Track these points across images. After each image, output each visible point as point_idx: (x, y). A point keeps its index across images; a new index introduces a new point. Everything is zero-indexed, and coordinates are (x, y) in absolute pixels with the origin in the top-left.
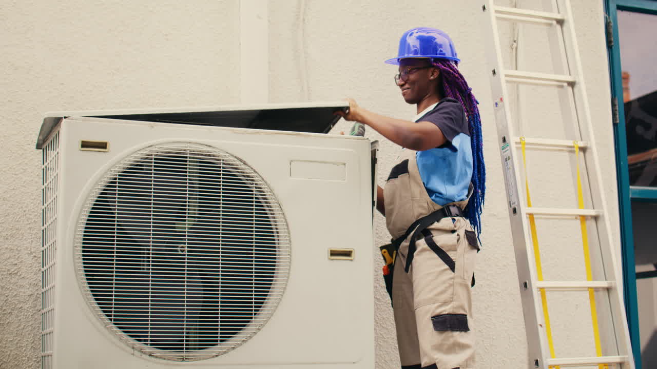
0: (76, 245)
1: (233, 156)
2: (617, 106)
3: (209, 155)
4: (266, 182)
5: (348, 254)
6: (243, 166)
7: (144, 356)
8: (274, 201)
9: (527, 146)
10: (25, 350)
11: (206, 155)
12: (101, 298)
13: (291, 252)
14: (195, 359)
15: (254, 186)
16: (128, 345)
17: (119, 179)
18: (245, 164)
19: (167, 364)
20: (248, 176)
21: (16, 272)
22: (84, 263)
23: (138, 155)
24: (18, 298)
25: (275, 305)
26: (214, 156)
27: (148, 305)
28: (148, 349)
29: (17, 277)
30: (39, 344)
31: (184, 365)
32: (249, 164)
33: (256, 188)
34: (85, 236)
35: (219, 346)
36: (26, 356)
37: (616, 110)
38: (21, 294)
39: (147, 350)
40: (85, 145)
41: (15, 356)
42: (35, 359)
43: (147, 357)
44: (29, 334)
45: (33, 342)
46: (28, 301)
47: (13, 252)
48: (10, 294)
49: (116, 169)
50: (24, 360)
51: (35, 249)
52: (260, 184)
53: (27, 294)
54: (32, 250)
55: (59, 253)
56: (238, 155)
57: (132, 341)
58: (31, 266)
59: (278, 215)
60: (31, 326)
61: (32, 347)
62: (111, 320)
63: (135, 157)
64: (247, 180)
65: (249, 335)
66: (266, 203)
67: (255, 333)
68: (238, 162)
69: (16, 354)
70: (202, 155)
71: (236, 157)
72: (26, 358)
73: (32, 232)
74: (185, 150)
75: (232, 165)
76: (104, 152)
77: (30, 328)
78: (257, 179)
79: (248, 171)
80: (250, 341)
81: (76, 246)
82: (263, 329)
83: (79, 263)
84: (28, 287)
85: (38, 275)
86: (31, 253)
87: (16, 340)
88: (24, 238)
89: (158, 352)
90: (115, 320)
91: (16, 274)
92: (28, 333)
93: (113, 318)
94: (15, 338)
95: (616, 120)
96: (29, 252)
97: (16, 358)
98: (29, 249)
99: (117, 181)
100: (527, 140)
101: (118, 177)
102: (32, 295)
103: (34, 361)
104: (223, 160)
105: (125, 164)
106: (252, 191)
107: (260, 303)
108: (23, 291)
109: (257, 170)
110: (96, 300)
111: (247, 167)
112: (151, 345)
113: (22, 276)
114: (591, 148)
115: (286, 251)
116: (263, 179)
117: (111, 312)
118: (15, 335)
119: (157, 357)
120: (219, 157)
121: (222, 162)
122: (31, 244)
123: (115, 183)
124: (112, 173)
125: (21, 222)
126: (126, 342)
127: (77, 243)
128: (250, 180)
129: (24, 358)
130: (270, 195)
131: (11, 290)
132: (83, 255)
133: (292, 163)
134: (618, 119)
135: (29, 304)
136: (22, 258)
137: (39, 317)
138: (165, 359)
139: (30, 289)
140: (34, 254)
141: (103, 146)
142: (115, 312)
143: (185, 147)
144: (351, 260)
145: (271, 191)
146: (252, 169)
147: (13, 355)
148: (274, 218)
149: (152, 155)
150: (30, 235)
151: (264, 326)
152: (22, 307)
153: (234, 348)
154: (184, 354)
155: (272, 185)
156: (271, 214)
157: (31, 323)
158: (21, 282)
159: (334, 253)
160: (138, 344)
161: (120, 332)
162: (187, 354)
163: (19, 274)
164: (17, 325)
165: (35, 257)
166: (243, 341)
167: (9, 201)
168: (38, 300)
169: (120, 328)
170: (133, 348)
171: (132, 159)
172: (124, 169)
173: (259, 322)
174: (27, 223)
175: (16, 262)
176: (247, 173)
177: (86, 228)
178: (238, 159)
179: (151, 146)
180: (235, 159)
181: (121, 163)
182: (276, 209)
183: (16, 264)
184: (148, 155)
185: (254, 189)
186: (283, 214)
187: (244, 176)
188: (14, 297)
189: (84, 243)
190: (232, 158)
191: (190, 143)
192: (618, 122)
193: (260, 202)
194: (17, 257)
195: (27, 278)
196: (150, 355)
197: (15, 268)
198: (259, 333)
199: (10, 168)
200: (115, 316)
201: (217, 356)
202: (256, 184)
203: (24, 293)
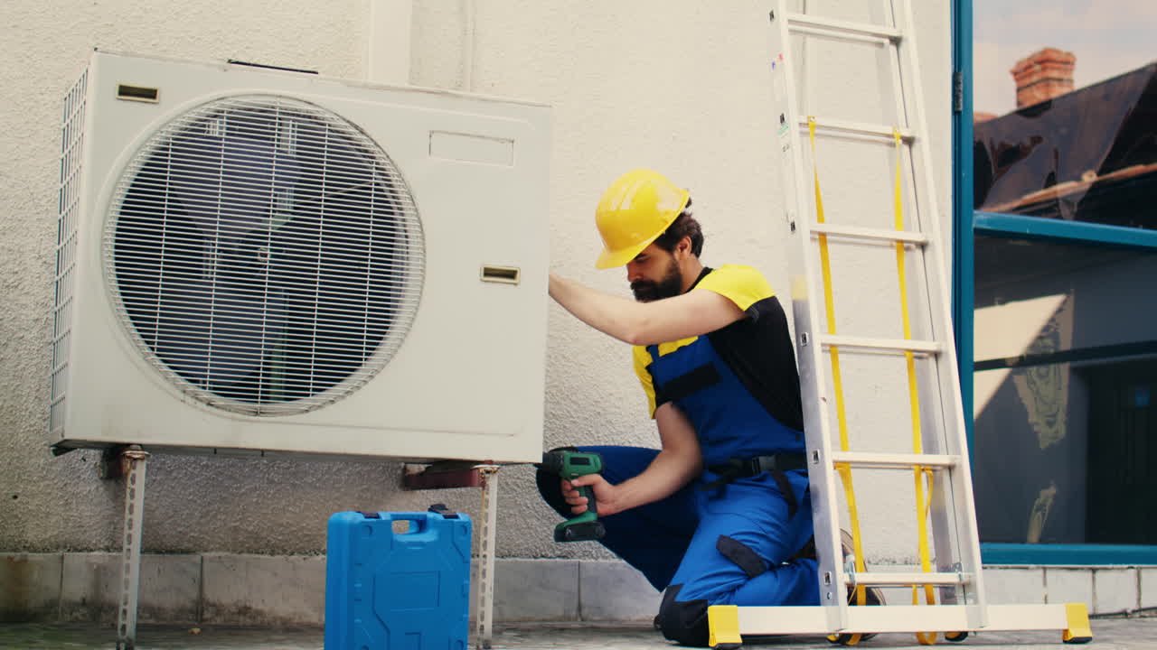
0: (106, 237)
1: (344, 119)
2: (962, 85)
3: (310, 117)
4: (392, 162)
5: (511, 275)
6: (359, 136)
7: (199, 404)
8: (403, 189)
9: (817, 131)
10: (25, 401)
11: (304, 116)
12: (140, 317)
13: (424, 266)
14: (275, 414)
15: (374, 165)
16: (177, 387)
17: (173, 144)
18: (362, 132)
19: (233, 419)
20: (366, 151)
21: (16, 284)
22: (117, 264)
23: (202, 111)
24: (17, 323)
25: (397, 342)
26: (316, 118)
27: (208, 330)
28: (206, 394)
29: (17, 292)
30: (48, 393)
31: (259, 421)
32: (369, 132)
33: (377, 168)
34: (119, 224)
35: (310, 397)
36: (27, 409)
37: (960, 91)
38: (23, 317)
39: (205, 396)
40: (125, 91)
41: (10, 409)
42: (40, 416)
43: (204, 406)
44: (32, 377)
45: (38, 390)
46: (32, 328)
47: (12, 254)
48: (6, 316)
49: (170, 129)
50: (24, 416)
51: (46, 252)
52: (384, 164)
53: (31, 318)
54: (41, 254)
55: (80, 248)
56: (353, 120)
57: (182, 381)
58: (39, 277)
59: (409, 212)
60: (35, 365)
61: (36, 397)
62: (153, 349)
63: (199, 114)
64: (364, 156)
65: (355, 384)
66: (391, 192)
67: (365, 382)
68: (352, 130)
69: (12, 406)
70: (298, 116)
71: (348, 122)
72: (28, 413)
73: (41, 226)
74: (273, 107)
75: (343, 133)
76: (153, 103)
77: (35, 369)
78: (379, 155)
79: (366, 143)
80: (357, 393)
81: (106, 239)
82: (377, 377)
83: (108, 263)
84: (33, 307)
85: (49, 291)
86: (40, 257)
87: (12, 385)
88: (30, 233)
89: (221, 401)
90: (159, 350)
91: (16, 287)
92: (30, 376)
93: (156, 346)
94: (12, 382)
95: (959, 106)
96: (37, 256)
97: (11, 412)
98: (37, 251)
99: (171, 146)
100: (819, 121)
101: (171, 141)
102: (37, 320)
103: (39, 418)
104: (329, 125)
105: (182, 122)
106: (371, 173)
107: (376, 338)
108: (24, 312)
109: (379, 143)
110: (132, 318)
111: (365, 137)
112: (210, 388)
113: (26, 291)
114: (920, 140)
115: (418, 265)
116: (388, 157)
117: (154, 337)
118: (11, 377)
119: (218, 407)
120: (323, 120)
121: (327, 127)
122: (41, 244)
123: (167, 149)
124: (163, 134)
125: (26, 211)
126: (174, 382)
127: (107, 234)
128: (368, 157)
129: (23, 413)
130: (397, 180)
131: (8, 311)
132: (116, 253)
133: (433, 136)
134: (961, 105)
135: (34, 333)
136: (25, 264)
137: (47, 351)
138: (230, 411)
139: (37, 311)
140: (44, 259)
141: (150, 94)
142: (159, 338)
143: (274, 102)
144: (515, 284)
145: (400, 175)
146: (372, 140)
147: (8, 407)
148: (402, 214)
149: (223, 112)
150: (39, 230)
151: (379, 372)
152: (23, 337)
153: (332, 402)
154: (258, 405)
155: (400, 166)
156: (398, 209)
157: (34, 362)
158: (23, 300)
159: (489, 273)
160: (192, 387)
161: (165, 367)
162: (264, 406)
163: (20, 287)
164: (15, 363)
165: (45, 262)
166: (348, 392)
167: (8, 177)
168: (48, 329)
169: (165, 361)
170: (184, 392)
171: (193, 115)
172: (181, 129)
173: (372, 365)
174: (35, 211)
175: (16, 269)
176: (364, 146)
177: (122, 213)
178: (352, 124)
179: (222, 99)
180: (348, 124)
181: (177, 122)
182: (405, 202)
183: (17, 273)
184: (218, 112)
185: (374, 170)
186: (416, 210)
187: (359, 150)
188: (11, 320)
189: (117, 235)
190: (345, 124)
191: (280, 96)
192: (961, 109)
193: (382, 190)
194: (17, 262)
195: (33, 295)
196: (209, 404)
197: (15, 277)
198: (371, 383)
199: (13, 128)
200: (159, 344)
201: (307, 411)
202: (377, 163)
203: (27, 316)
